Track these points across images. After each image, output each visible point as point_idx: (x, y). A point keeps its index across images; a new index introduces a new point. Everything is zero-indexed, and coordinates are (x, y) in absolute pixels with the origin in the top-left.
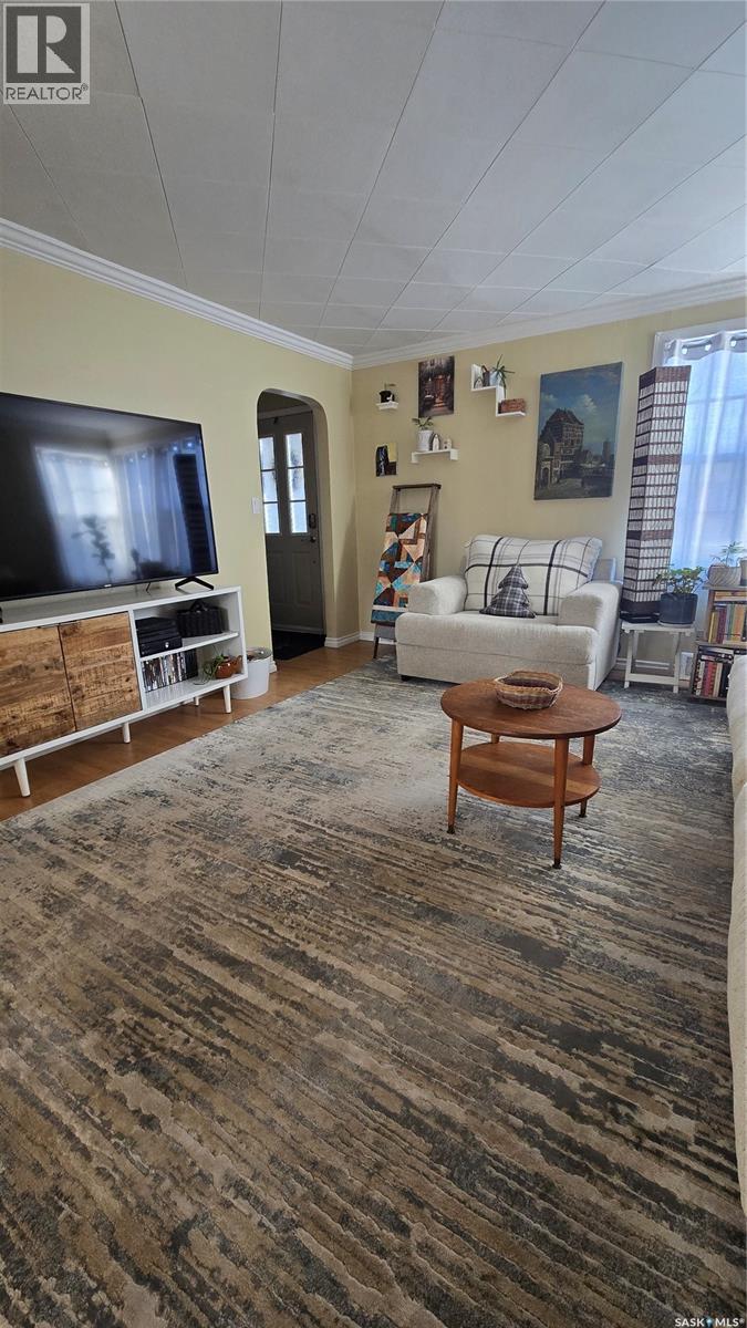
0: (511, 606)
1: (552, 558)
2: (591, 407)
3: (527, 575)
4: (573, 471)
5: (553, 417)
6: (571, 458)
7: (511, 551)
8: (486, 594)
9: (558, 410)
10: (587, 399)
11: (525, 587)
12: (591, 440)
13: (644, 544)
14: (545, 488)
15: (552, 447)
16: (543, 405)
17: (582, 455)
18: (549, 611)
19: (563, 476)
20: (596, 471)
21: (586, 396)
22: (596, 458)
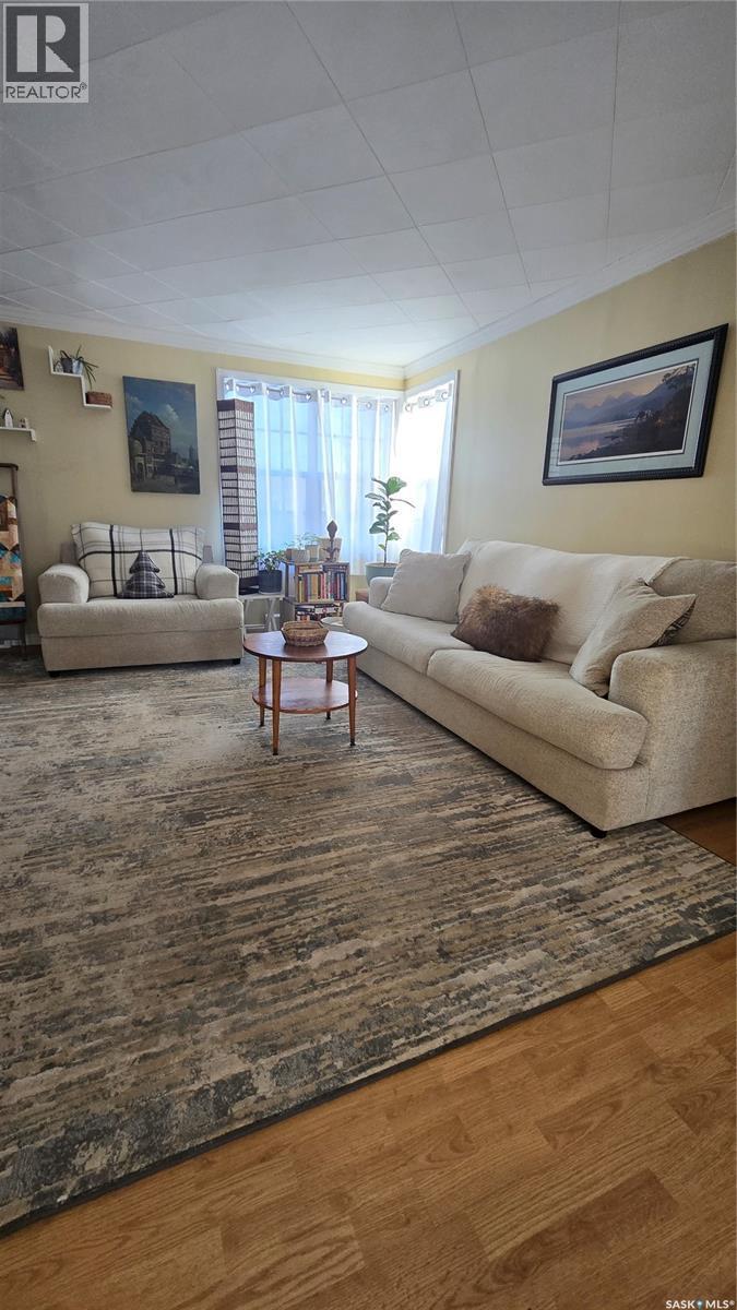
0: (150, 589)
1: (173, 544)
2: (175, 417)
3: (156, 560)
4: (166, 469)
5: (140, 417)
6: (163, 457)
7: (129, 537)
8: (114, 580)
9: (144, 413)
10: (170, 409)
11: (157, 571)
12: (177, 444)
13: (242, 534)
14: (141, 481)
15: (143, 444)
16: (128, 406)
17: (171, 456)
18: (179, 590)
19: (155, 472)
20: (185, 471)
21: (168, 406)
22: (184, 460)
